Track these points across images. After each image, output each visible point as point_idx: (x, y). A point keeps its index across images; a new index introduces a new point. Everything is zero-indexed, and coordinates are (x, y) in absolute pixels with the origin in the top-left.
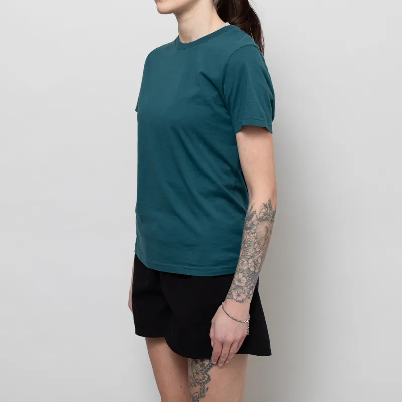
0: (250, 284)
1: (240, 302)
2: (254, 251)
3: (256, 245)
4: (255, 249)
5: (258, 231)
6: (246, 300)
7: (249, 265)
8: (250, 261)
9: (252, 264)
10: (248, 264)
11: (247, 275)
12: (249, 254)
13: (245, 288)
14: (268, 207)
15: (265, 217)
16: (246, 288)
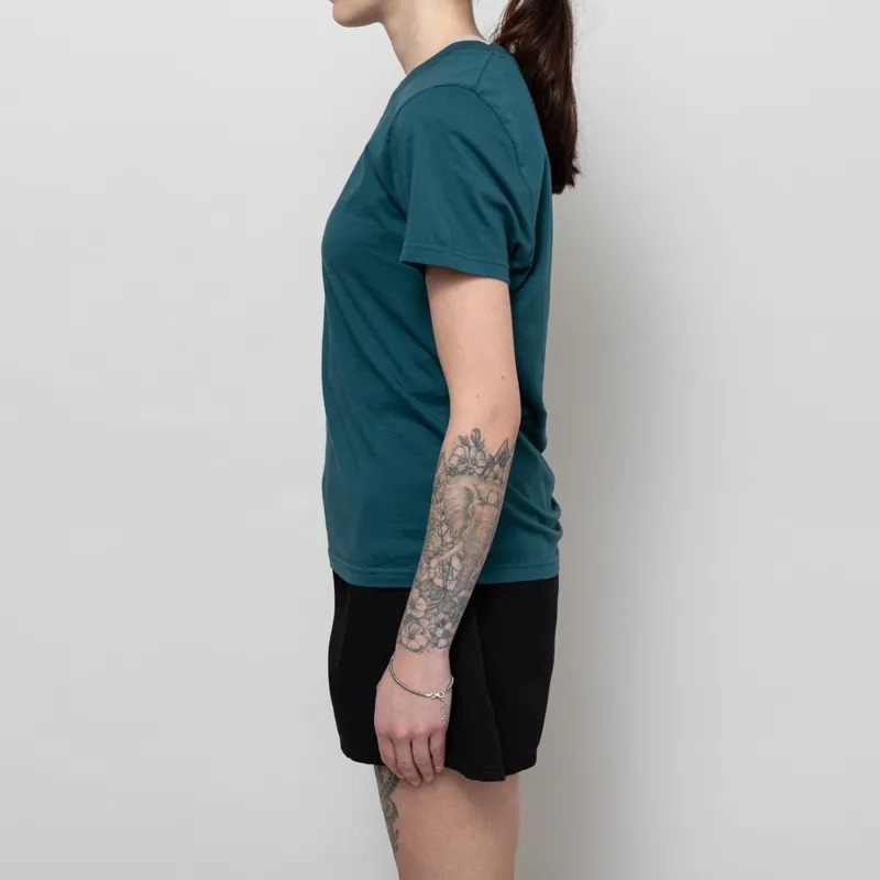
0: (436, 615)
1: (415, 651)
2: (440, 543)
3: (444, 528)
4: (442, 536)
5: (446, 497)
6: (429, 648)
7: (432, 571)
8: (434, 563)
9: (437, 570)
10: (429, 568)
11: (427, 593)
12: (431, 548)
13: (425, 623)
14: (472, 444)
15: (461, 468)
16: (427, 623)
